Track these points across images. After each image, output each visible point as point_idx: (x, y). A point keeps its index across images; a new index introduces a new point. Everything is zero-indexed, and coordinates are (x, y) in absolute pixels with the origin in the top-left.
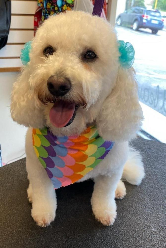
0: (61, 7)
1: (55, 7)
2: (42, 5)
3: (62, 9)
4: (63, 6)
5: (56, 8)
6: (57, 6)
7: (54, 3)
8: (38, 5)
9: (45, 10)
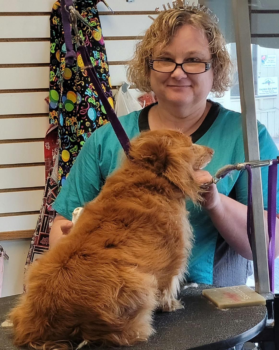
0: (95, 121)
1: (85, 122)
2: (56, 121)
3: (97, 123)
4: (97, 118)
5: (88, 124)
6: (89, 120)
7: (83, 116)
8: (50, 123)
9: (62, 129)
